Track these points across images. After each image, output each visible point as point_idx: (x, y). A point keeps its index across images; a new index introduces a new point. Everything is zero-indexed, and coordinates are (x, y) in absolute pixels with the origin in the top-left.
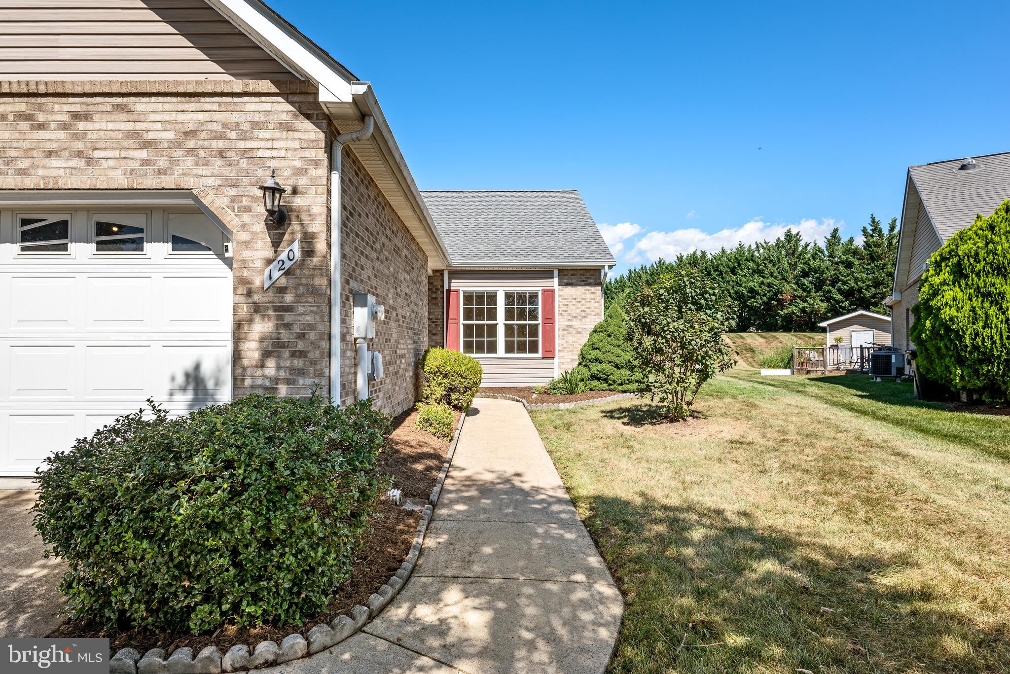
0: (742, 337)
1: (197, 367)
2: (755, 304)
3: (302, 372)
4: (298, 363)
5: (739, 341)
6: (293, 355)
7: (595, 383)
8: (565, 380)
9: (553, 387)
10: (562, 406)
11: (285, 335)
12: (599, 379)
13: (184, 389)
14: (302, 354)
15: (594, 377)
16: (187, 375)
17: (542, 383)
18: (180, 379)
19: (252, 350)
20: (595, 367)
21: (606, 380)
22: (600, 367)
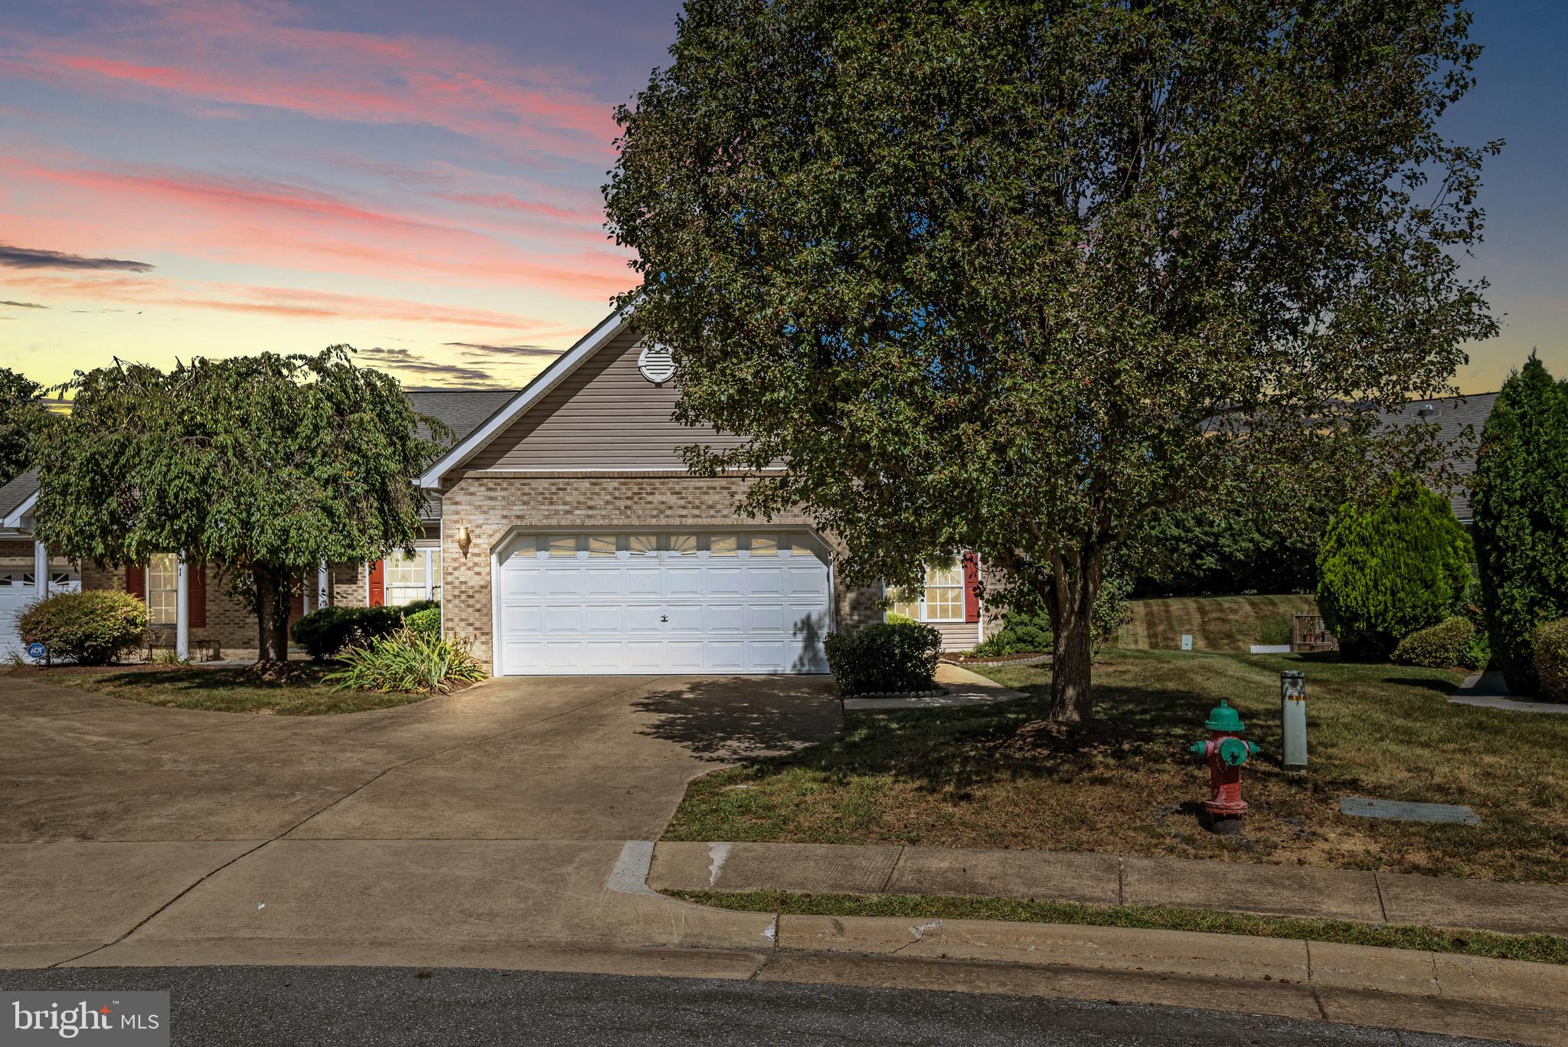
0: (1273, 604)
1: (809, 617)
2: (1299, 545)
3: (870, 617)
4: (869, 613)
5: (1267, 610)
6: (866, 609)
7: (1021, 645)
8: (991, 642)
9: (980, 650)
10: (990, 664)
11: (862, 599)
12: (1025, 641)
13: (801, 630)
14: (870, 608)
15: (1019, 640)
16: (803, 622)
17: (970, 649)
18: (799, 625)
19: (846, 607)
20: (1020, 630)
21: (1031, 643)
22: (1025, 629)
